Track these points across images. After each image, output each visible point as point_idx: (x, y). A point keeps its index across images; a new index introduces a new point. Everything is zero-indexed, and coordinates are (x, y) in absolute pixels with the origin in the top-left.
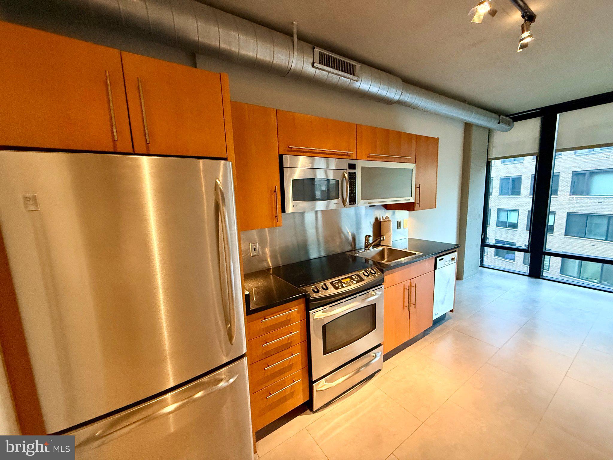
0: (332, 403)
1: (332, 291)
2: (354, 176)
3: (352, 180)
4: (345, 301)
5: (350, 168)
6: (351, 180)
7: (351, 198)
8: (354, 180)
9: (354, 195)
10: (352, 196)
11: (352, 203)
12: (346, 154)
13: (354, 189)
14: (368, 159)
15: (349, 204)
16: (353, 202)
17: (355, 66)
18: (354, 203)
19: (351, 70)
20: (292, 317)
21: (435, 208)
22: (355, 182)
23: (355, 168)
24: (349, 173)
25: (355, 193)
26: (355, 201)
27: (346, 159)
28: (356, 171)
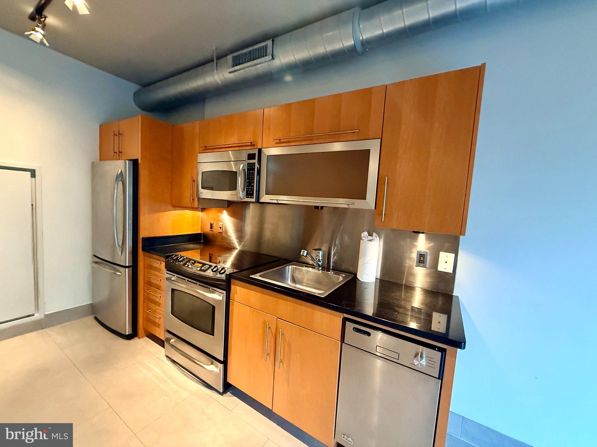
0: (175, 364)
2: (254, 167)
3: (251, 172)
5: (249, 159)
6: (249, 172)
7: (249, 191)
8: (254, 171)
9: (253, 188)
10: (250, 189)
11: (250, 197)
12: (250, 144)
13: (253, 181)
14: (277, 145)
15: (246, 197)
17: (266, 45)
18: (252, 197)
19: (262, 53)
22: (254, 173)
23: (255, 159)
24: (248, 164)
25: (253, 186)
26: (253, 195)
27: (246, 150)
28: (256, 161)
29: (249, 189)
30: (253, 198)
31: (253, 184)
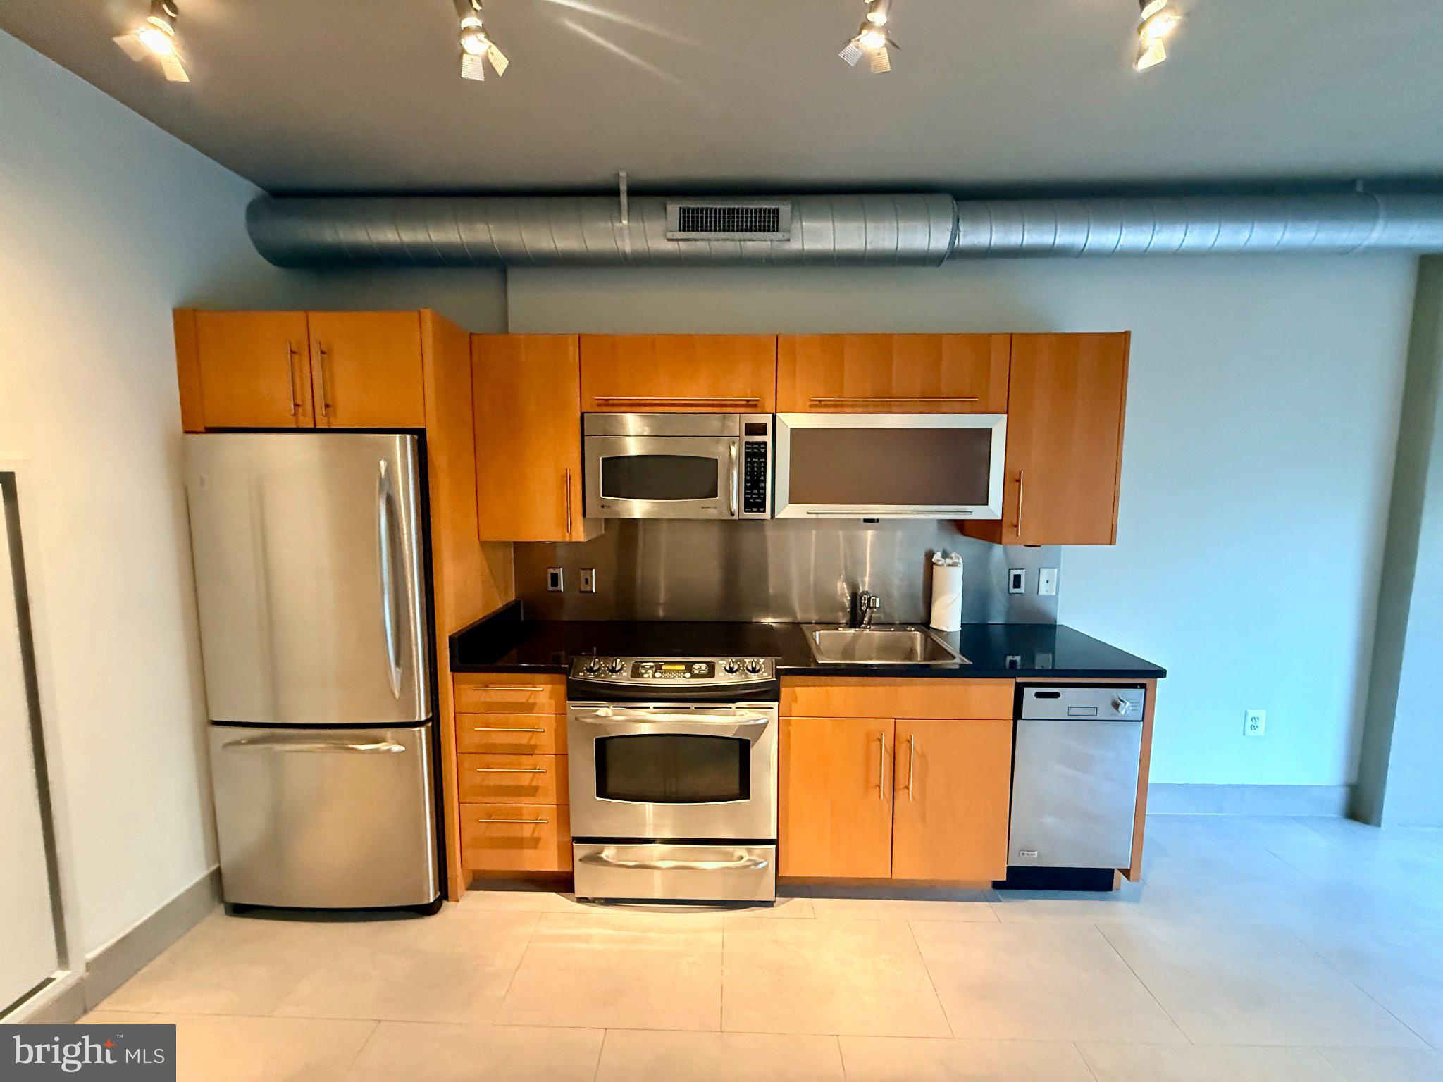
0: (620, 905)
1: (623, 677)
2: (763, 451)
3: (756, 460)
4: (655, 708)
5: (747, 434)
6: (752, 460)
7: (751, 498)
8: (763, 460)
9: (762, 492)
10: (755, 494)
11: (756, 509)
12: (745, 402)
13: (762, 478)
14: (813, 410)
15: (745, 511)
16: (758, 508)
17: (778, 209)
18: (762, 509)
19: (769, 223)
20: (537, 701)
21: (1112, 542)
22: (765, 462)
23: (765, 433)
24: (747, 443)
25: (764, 488)
26: (764, 506)
27: (740, 414)
28: (768, 439)
29: (752, 494)
30: (764, 511)
31: (762, 485)
